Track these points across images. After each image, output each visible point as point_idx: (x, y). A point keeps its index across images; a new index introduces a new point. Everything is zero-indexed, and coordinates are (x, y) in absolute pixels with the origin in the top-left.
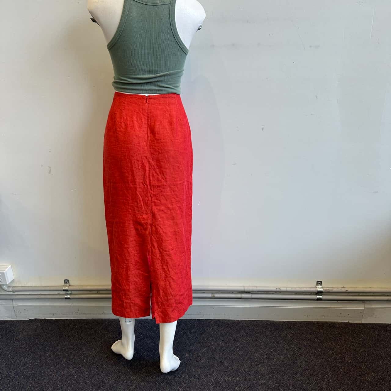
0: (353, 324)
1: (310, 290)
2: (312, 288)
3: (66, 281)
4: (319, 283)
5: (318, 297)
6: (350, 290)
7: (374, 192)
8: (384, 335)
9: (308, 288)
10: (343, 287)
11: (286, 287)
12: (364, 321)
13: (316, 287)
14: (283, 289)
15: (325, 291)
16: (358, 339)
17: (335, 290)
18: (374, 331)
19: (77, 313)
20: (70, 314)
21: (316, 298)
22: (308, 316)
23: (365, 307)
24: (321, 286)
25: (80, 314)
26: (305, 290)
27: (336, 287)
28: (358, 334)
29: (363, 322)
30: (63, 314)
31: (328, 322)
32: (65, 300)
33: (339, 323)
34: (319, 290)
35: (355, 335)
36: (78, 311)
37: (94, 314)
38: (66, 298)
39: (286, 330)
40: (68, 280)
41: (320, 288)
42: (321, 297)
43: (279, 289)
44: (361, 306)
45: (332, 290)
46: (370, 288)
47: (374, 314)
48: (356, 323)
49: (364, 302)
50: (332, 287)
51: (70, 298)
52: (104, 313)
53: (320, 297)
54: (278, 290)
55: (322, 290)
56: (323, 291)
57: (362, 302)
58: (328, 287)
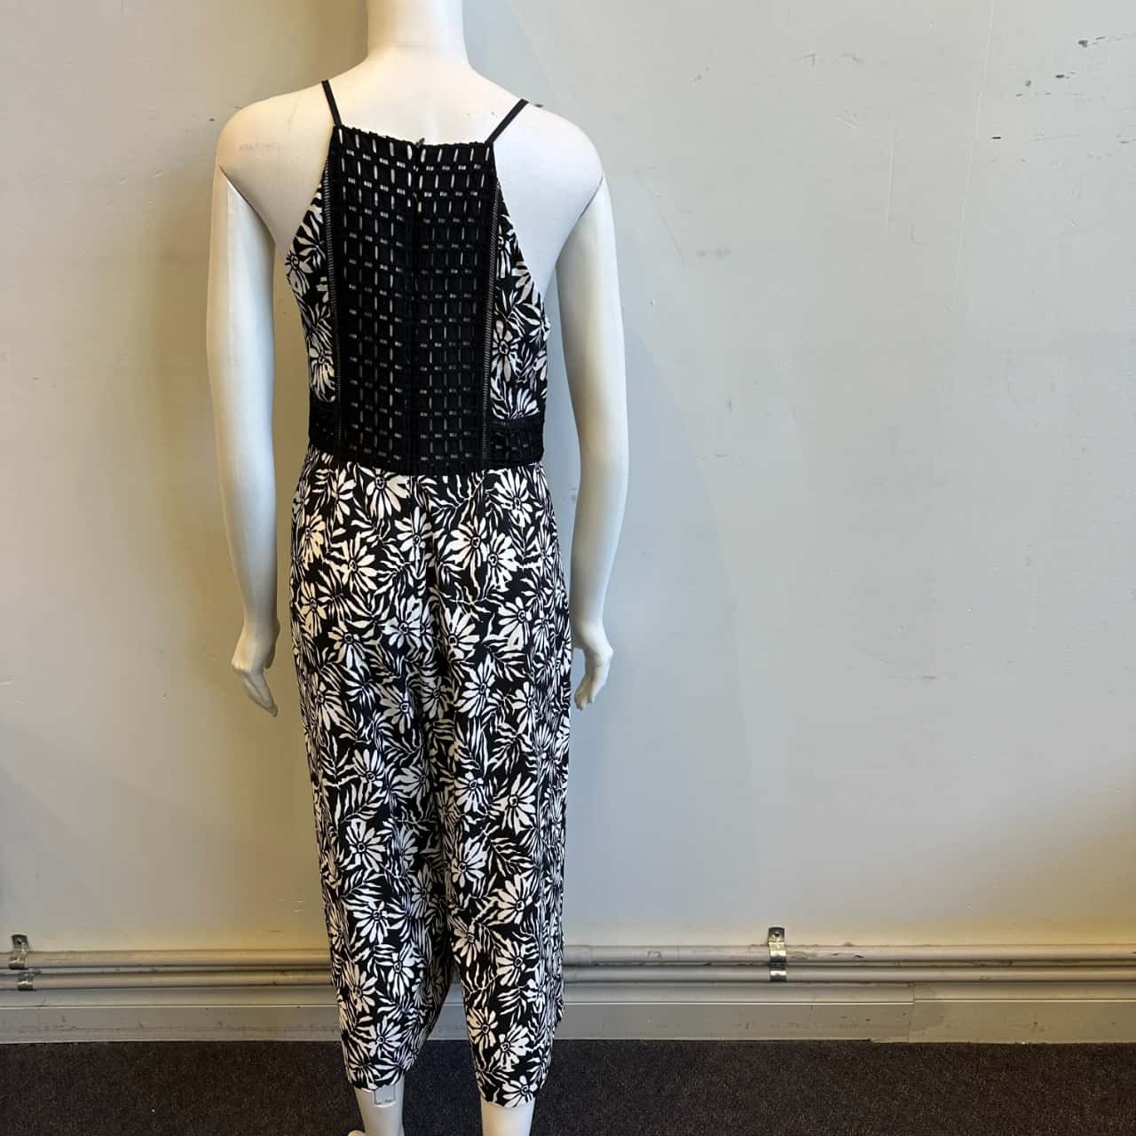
0: (882, 1045)
1: (748, 955)
2: (753, 949)
3: (20, 940)
4: (777, 932)
5: (774, 973)
6: (867, 953)
7: (925, 677)
8: (967, 1085)
9: (744, 947)
10: (849, 945)
11: (678, 947)
12: (913, 1039)
13: (768, 945)
14: (666, 954)
15: (793, 957)
16: (887, 1099)
17: (823, 953)
18: (940, 1071)
19: (62, 1026)
20: (40, 1031)
21: (769, 978)
22: (748, 1025)
23: (914, 999)
24: (782, 943)
25: (69, 1030)
26: (732, 957)
27: (828, 944)
28: (890, 1084)
29: (911, 1041)
30: (22, 1032)
31: (809, 1041)
32: (17, 991)
33: (839, 1044)
34: (773, 953)
35: (880, 1086)
36: (64, 1021)
37: (112, 1030)
38: (22, 989)
39: (679, 1074)
40: (24, 938)
41: (780, 949)
42: (783, 973)
43: (656, 955)
44: (905, 999)
45: (814, 955)
46: (929, 946)
47: (942, 1017)
48: (893, 1045)
49: (912, 984)
50: (817, 946)
51: (34, 987)
52: (142, 1027)
53: (778, 976)
54: (654, 955)
55: (783, 953)
56: (788, 959)
57: (905, 985)
58: (802, 946)
